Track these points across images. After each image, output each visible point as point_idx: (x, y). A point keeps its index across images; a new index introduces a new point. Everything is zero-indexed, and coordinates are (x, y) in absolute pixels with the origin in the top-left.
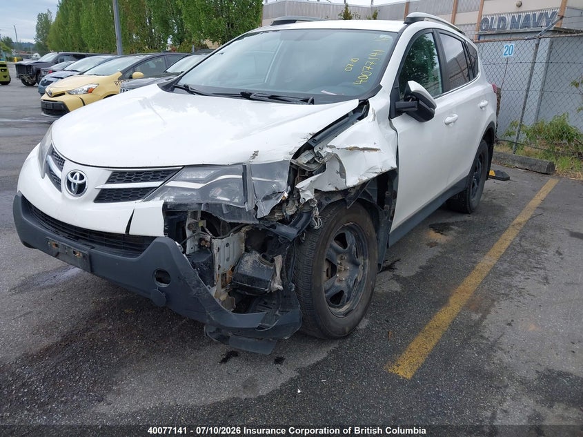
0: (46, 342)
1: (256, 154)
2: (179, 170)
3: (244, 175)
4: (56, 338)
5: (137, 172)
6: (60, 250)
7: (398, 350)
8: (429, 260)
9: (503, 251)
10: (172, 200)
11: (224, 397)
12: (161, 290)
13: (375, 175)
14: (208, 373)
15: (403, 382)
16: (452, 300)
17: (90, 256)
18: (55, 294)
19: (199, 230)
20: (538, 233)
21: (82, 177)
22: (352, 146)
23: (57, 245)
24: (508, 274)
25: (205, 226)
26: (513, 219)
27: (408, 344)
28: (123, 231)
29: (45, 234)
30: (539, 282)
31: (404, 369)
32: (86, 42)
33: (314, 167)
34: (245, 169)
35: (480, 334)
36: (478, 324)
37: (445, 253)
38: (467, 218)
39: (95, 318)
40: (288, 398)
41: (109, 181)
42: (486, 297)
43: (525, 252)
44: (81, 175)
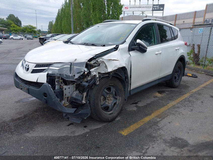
0: (19, 116)
1: (76, 60)
2: (53, 64)
3: (71, 66)
4: (22, 115)
5: (43, 65)
6: (22, 87)
7: (125, 127)
8: (152, 102)
9: (181, 100)
10: (51, 73)
11: (64, 135)
12: (45, 99)
13: (117, 68)
14: (62, 128)
15: (122, 136)
16: (152, 114)
17: (28, 89)
18: (26, 104)
19: (60, 83)
20: (198, 95)
21: (28, 66)
22: (110, 59)
23: (21, 86)
24: (178, 108)
25: (62, 82)
26: (191, 90)
27: (130, 126)
28: (36, 81)
29: (19, 83)
30: (189, 111)
31: (125, 133)
32: (63, 31)
33: (96, 65)
34: (71, 64)
35: (158, 125)
36: (158, 122)
37: (158, 100)
38: (173, 89)
39: (35, 111)
40: (83, 137)
41: (35, 67)
42: (166, 114)
43: (189, 101)
44: (28, 65)
